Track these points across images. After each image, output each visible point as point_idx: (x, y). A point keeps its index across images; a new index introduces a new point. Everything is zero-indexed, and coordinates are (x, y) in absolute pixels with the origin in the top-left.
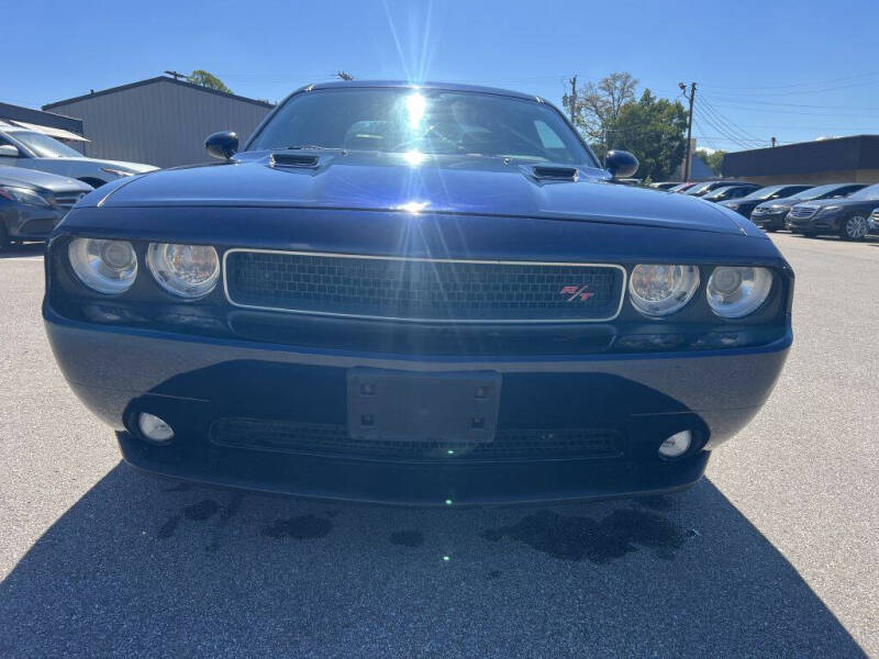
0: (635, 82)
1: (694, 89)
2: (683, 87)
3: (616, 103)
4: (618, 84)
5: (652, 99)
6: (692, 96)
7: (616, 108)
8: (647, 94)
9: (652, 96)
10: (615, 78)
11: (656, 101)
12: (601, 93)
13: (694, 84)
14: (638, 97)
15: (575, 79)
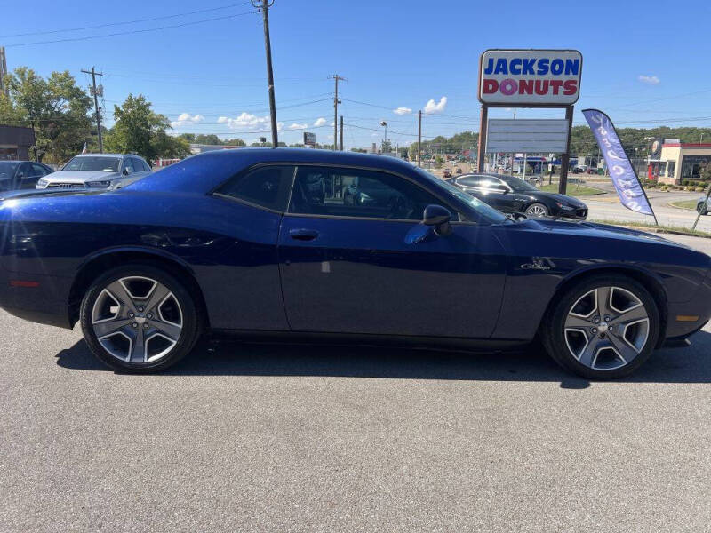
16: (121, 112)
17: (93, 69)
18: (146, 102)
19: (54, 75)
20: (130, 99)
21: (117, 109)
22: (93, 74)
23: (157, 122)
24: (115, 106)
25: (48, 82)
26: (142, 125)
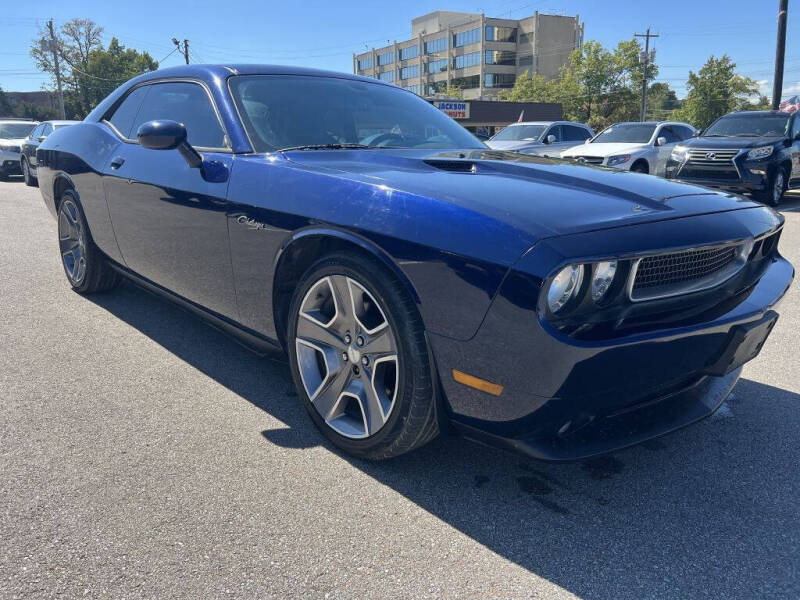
0: (101, 30)
1: (187, 46)
2: (177, 43)
3: (84, 49)
4: (82, 29)
5: (122, 48)
6: (186, 51)
7: (85, 54)
8: (115, 43)
9: (119, 45)
10: (78, 24)
11: (125, 51)
12: (64, 37)
13: (186, 41)
14: (106, 46)
15: (51, 23)
16: (696, 80)
17: (648, 32)
18: (731, 63)
19: (621, 45)
20: (711, 62)
21: (693, 77)
22: (648, 36)
23: (741, 87)
24: (691, 72)
25: (613, 54)
26: (720, 93)
